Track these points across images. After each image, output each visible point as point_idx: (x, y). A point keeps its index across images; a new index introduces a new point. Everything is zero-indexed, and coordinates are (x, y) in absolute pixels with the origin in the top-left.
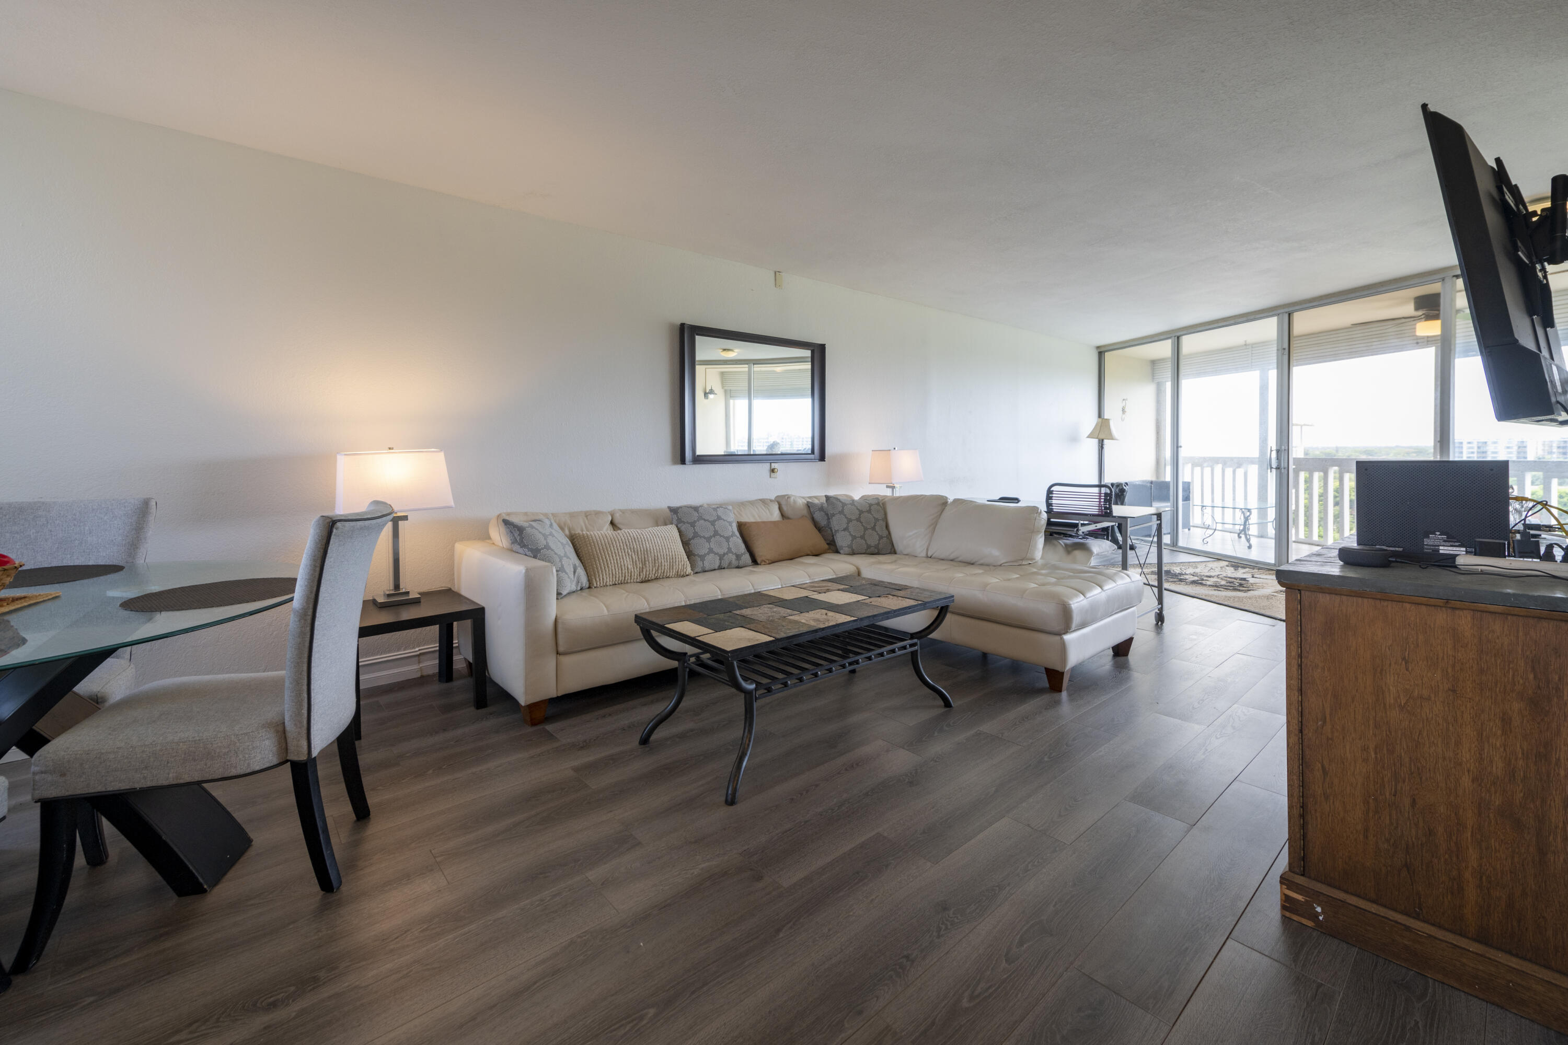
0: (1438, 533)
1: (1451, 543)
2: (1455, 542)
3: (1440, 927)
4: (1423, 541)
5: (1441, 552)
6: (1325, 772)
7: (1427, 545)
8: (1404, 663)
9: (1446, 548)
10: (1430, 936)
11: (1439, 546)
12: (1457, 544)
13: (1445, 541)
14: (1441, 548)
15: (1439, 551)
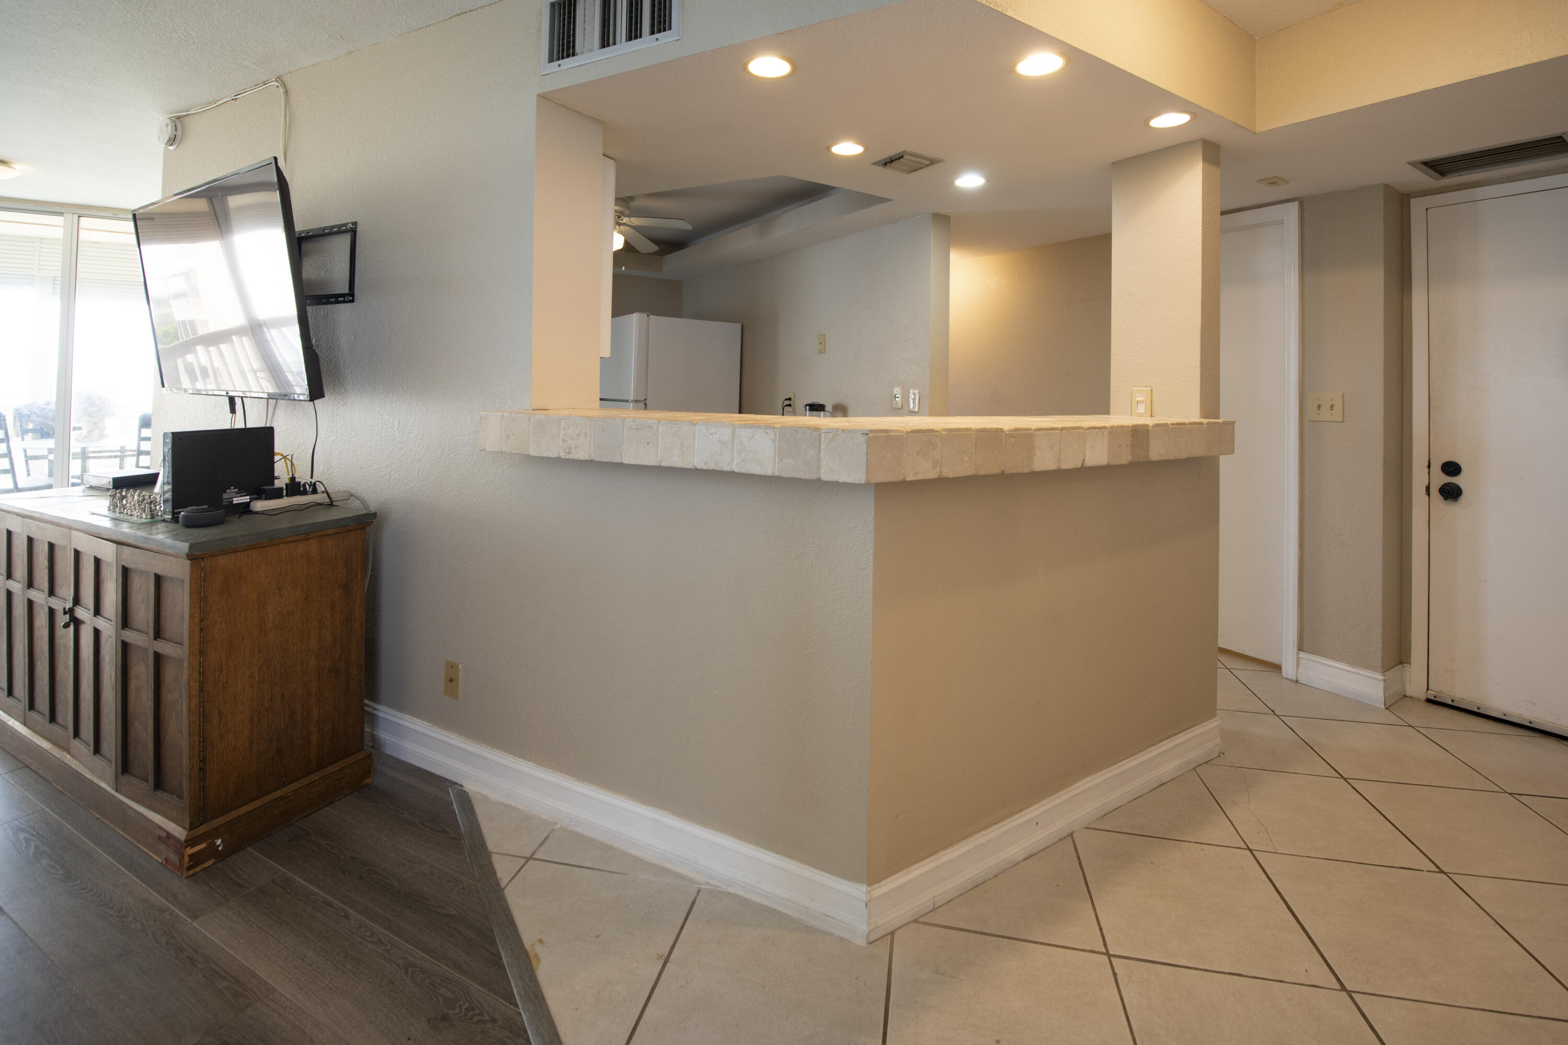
0: (232, 488)
1: (241, 494)
2: (243, 493)
3: (297, 779)
4: (222, 496)
5: (234, 502)
6: (221, 714)
7: (225, 499)
8: (278, 592)
9: (237, 499)
10: (295, 791)
11: (233, 498)
12: (244, 494)
13: (237, 493)
14: (234, 499)
15: (232, 502)
